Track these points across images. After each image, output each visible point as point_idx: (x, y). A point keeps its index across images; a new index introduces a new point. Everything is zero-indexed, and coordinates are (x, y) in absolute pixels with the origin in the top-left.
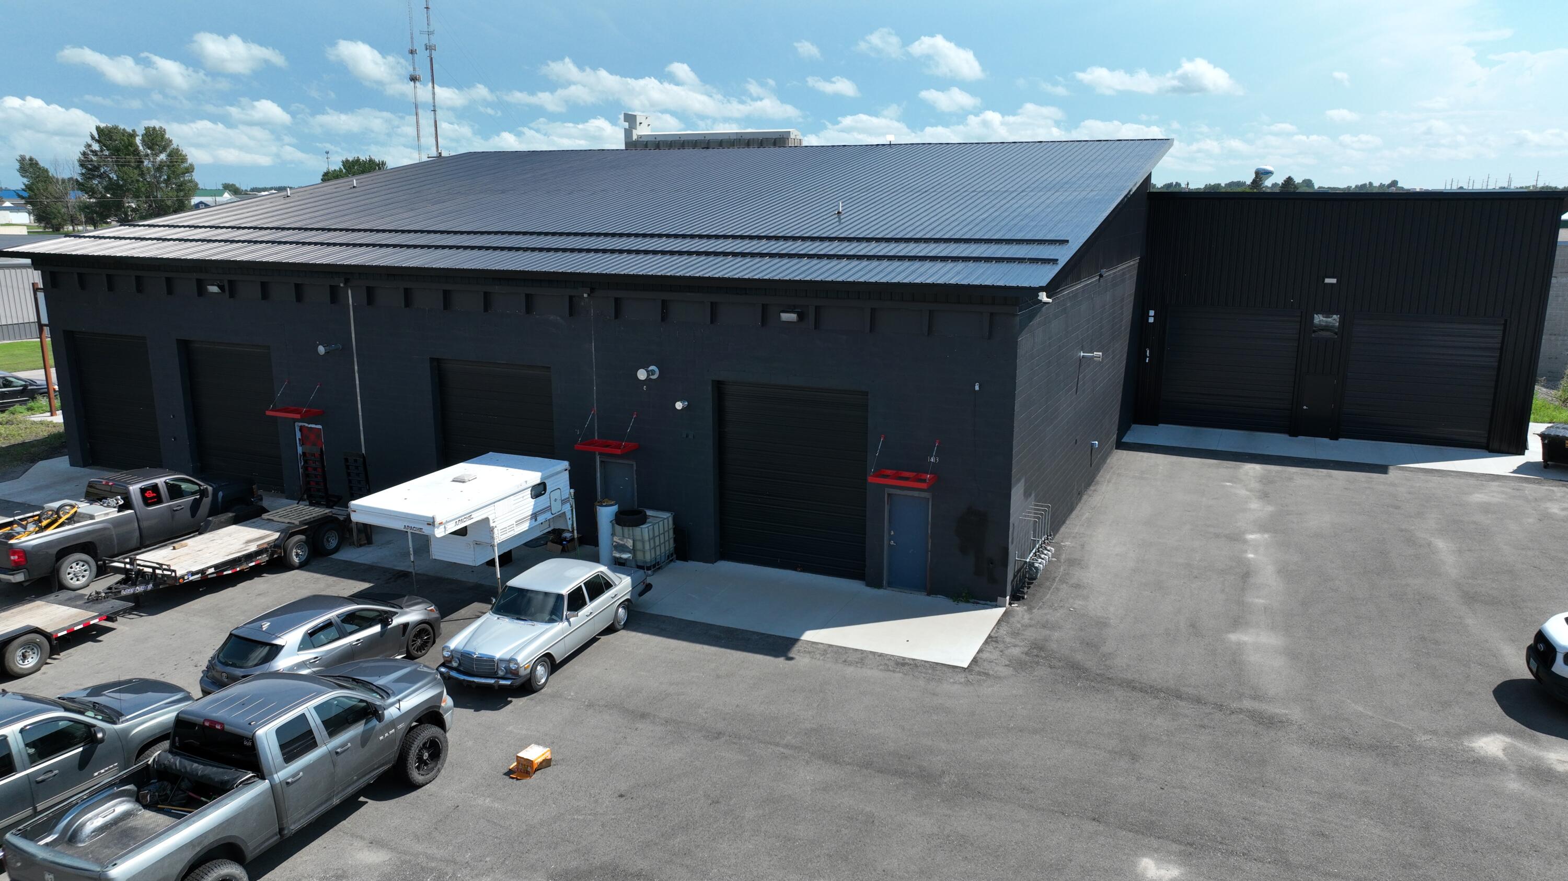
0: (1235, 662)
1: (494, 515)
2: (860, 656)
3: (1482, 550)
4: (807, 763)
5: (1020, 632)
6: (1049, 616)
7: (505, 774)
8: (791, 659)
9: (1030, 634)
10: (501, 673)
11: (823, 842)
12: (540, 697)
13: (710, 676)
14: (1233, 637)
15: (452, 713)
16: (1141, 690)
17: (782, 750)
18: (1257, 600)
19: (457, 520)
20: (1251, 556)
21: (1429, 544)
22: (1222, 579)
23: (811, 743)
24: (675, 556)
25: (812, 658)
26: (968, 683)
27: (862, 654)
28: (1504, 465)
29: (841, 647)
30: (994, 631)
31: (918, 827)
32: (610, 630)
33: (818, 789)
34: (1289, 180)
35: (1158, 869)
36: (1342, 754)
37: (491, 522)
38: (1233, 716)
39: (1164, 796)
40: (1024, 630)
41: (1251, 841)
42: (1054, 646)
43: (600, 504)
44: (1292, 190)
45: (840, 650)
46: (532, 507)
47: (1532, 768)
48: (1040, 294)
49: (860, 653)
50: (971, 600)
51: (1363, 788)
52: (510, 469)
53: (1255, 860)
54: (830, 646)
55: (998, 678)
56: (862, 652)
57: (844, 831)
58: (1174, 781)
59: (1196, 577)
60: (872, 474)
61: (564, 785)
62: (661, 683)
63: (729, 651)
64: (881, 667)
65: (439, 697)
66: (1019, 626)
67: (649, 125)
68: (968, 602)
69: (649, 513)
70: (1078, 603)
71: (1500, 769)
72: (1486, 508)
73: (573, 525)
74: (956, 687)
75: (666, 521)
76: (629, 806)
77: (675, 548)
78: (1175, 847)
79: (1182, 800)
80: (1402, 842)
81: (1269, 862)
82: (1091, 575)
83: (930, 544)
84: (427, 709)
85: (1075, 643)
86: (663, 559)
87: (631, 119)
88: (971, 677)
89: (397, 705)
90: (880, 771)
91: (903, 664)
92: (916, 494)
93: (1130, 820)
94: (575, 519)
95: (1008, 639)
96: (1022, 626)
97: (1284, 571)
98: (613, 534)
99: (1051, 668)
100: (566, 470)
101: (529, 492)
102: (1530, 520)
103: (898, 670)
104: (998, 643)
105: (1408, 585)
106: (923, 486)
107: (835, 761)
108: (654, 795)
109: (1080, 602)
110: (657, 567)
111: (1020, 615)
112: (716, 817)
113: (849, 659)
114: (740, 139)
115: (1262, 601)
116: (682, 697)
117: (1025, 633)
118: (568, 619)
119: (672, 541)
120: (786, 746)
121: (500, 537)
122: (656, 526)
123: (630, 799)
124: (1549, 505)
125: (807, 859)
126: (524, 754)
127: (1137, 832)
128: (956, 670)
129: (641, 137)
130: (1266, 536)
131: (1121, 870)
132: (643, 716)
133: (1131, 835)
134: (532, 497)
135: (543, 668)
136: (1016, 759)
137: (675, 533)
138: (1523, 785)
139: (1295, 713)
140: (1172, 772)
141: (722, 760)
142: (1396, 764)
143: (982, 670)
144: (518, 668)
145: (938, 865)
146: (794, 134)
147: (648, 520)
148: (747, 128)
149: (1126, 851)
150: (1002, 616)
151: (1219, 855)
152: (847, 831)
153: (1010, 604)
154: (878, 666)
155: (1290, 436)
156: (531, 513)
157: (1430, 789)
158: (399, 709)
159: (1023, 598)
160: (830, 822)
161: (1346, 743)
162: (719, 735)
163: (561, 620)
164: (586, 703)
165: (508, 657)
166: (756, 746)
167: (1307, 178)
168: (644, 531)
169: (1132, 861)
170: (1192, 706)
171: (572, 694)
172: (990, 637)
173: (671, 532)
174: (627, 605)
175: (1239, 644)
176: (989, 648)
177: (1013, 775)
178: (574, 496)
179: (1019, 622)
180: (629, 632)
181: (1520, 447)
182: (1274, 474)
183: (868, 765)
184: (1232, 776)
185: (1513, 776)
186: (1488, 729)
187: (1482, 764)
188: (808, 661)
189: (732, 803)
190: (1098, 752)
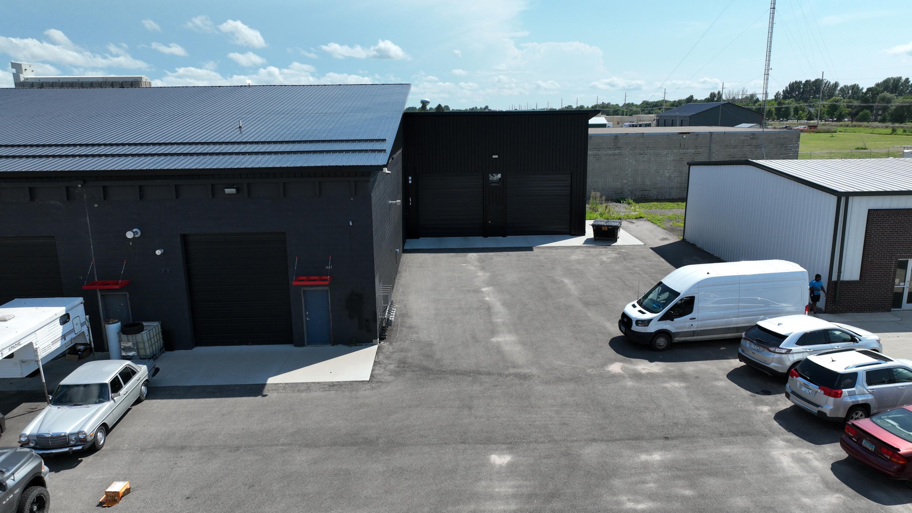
0: (499, 352)
1: (36, 340)
2: (306, 386)
3: (583, 281)
4: (299, 451)
5: (390, 356)
6: (402, 346)
7: (98, 506)
8: (266, 396)
9: (396, 356)
10: (72, 443)
11: (325, 491)
12: (103, 452)
13: (217, 415)
14: (494, 340)
15: (49, 475)
16: (461, 374)
17: (281, 447)
18: (498, 320)
19: (10, 347)
20: (487, 299)
21: (562, 282)
22: (479, 312)
23: (297, 439)
24: (164, 349)
25: (278, 393)
26: (372, 388)
27: (307, 384)
28: (578, 241)
29: (293, 383)
30: (377, 358)
31: (375, 469)
32: (138, 401)
33: (311, 464)
34: (440, 105)
35: (500, 458)
36: (560, 385)
37: (34, 345)
38: (508, 378)
39: (490, 423)
40: (392, 355)
41: (536, 435)
42: (411, 360)
43: (107, 323)
44: (442, 111)
45: (294, 385)
46: (62, 331)
47: (634, 374)
48: (384, 169)
49: (305, 384)
50: (358, 344)
51: (574, 399)
52: (39, 308)
53: (541, 443)
54: (286, 384)
55: (388, 383)
56: (307, 383)
57: (335, 482)
58: (493, 415)
59: (466, 313)
60: (294, 280)
61: (145, 502)
62: (187, 426)
63: (223, 399)
64: (321, 390)
65: (39, 466)
66: (388, 353)
67: (33, 71)
68: (356, 345)
69: (145, 324)
70: (414, 336)
71: (623, 377)
72: (578, 262)
73: (90, 339)
74: (367, 392)
75: (157, 327)
76: (196, 503)
77: (164, 344)
78: (504, 446)
79: (499, 423)
80: (597, 419)
81: (547, 442)
82: (415, 321)
83: (331, 316)
84: (33, 476)
85: (420, 357)
86: (157, 352)
87: (17, 67)
88: (373, 385)
89: (12, 477)
90: (343, 445)
91: (334, 386)
92: (320, 288)
93: (479, 439)
94: (91, 335)
95: (385, 361)
96: (390, 353)
97: (504, 304)
98: (120, 341)
99: (413, 372)
100: (82, 303)
101: (58, 321)
102: (597, 265)
103: (331, 389)
104: (380, 364)
105: (560, 302)
106: (327, 283)
107: (315, 446)
108: (210, 492)
109: (415, 336)
110: (155, 357)
111: (387, 347)
112: (255, 495)
113: (300, 389)
114: (106, 82)
115: (500, 320)
116: (204, 432)
117: (393, 356)
118: (113, 399)
119: (161, 340)
120: (283, 445)
121: (42, 354)
122: (151, 332)
123: (195, 499)
124: (602, 257)
125: (320, 503)
126: (110, 489)
127: (484, 444)
128: (364, 383)
129: (27, 79)
130: (491, 288)
131: (484, 464)
132: (183, 448)
133: (482, 446)
134: (61, 325)
135: (101, 434)
136: (413, 422)
137: (162, 334)
138: (633, 382)
139: (534, 371)
140: (490, 411)
141: (246, 462)
142: (583, 385)
143: (378, 380)
144: (86, 436)
145: (393, 486)
146: (145, 79)
147: (145, 328)
148: (109, 75)
149: (483, 454)
150: (377, 349)
151: (525, 445)
152: (337, 482)
153: (380, 343)
154: (319, 389)
155: (484, 237)
156: (61, 335)
157: (599, 393)
158: (14, 480)
159: (385, 338)
160: (325, 480)
161: (560, 380)
162: (238, 448)
163: (109, 400)
164: (139, 449)
165: (76, 431)
166: (264, 448)
167: (446, 105)
168: (144, 336)
169: (487, 458)
170: (487, 377)
171: (126, 446)
172: (375, 362)
173: (161, 334)
174: (147, 383)
175: (498, 343)
176: (377, 368)
177: (415, 430)
178: (89, 319)
179: (387, 351)
180: (150, 400)
181: (582, 232)
182: (483, 257)
183: (334, 444)
184: (517, 406)
185: (628, 379)
186: (613, 361)
187: (615, 377)
188: (276, 395)
189: (262, 484)
190: (452, 409)
